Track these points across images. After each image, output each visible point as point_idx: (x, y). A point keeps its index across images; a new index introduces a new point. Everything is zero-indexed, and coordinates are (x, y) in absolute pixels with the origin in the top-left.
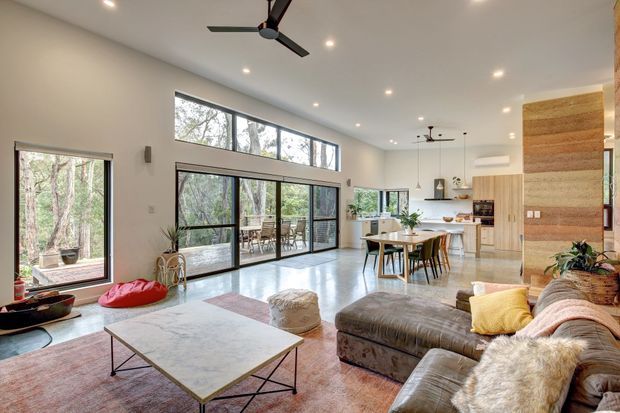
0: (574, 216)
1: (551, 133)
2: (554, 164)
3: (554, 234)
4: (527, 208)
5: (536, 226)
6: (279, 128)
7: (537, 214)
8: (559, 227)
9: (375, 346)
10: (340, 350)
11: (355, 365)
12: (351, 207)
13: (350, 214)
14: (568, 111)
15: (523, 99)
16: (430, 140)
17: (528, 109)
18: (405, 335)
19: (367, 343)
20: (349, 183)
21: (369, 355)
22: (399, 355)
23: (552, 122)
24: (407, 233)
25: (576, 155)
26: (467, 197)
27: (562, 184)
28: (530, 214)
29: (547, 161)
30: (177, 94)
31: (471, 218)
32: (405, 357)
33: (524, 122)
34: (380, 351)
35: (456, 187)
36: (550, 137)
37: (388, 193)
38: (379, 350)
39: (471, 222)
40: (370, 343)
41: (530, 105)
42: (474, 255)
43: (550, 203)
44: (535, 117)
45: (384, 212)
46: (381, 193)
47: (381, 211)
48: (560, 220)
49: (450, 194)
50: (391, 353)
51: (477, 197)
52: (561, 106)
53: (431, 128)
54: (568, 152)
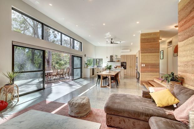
0: (153, 66)
1: (148, 42)
2: (148, 51)
3: (148, 71)
4: (142, 63)
5: (144, 69)
6: (62, 33)
7: (144, 65)
8: (149, 69)
9: (125, 118)
10: (108, 122)
11: (115, 127)
12: (86, 64)
13: (86, 66)
14: (152, 36)
15: (140, 32)
16: (112, 43)
17: (142, 35)
18: (138, 112)
19: (121, 117)
20: (85, 56)
21: (122, 123)
22: (136, 121)
23: (148, 39)
24: (108, 72)
25: (153, 49)
26: (119, 61)
27: (150, 57)
28: (142, 65)
29: (147, 50)
30: (13, 9)
31: (120, 67)
32: (138, 121)
33: (141, 38)
34: (128, 120)
35: (116, 58)
36: (147, 43)
37: (96, 60)
38: (126, 120)
39: (120, 68)
40: (122, 117)
41: (142, 34)
42: (123, 78)
43: (147, 62)
44: (144, 37)
45: (95, 66)
46: (94, 59)
47: (94, 65)
48: (150, 67)
49: (114, 60)
50: (132, 120)
51: (122, 61)
52: (150, 35)
53: (112, 39)
54: (151, 48)
